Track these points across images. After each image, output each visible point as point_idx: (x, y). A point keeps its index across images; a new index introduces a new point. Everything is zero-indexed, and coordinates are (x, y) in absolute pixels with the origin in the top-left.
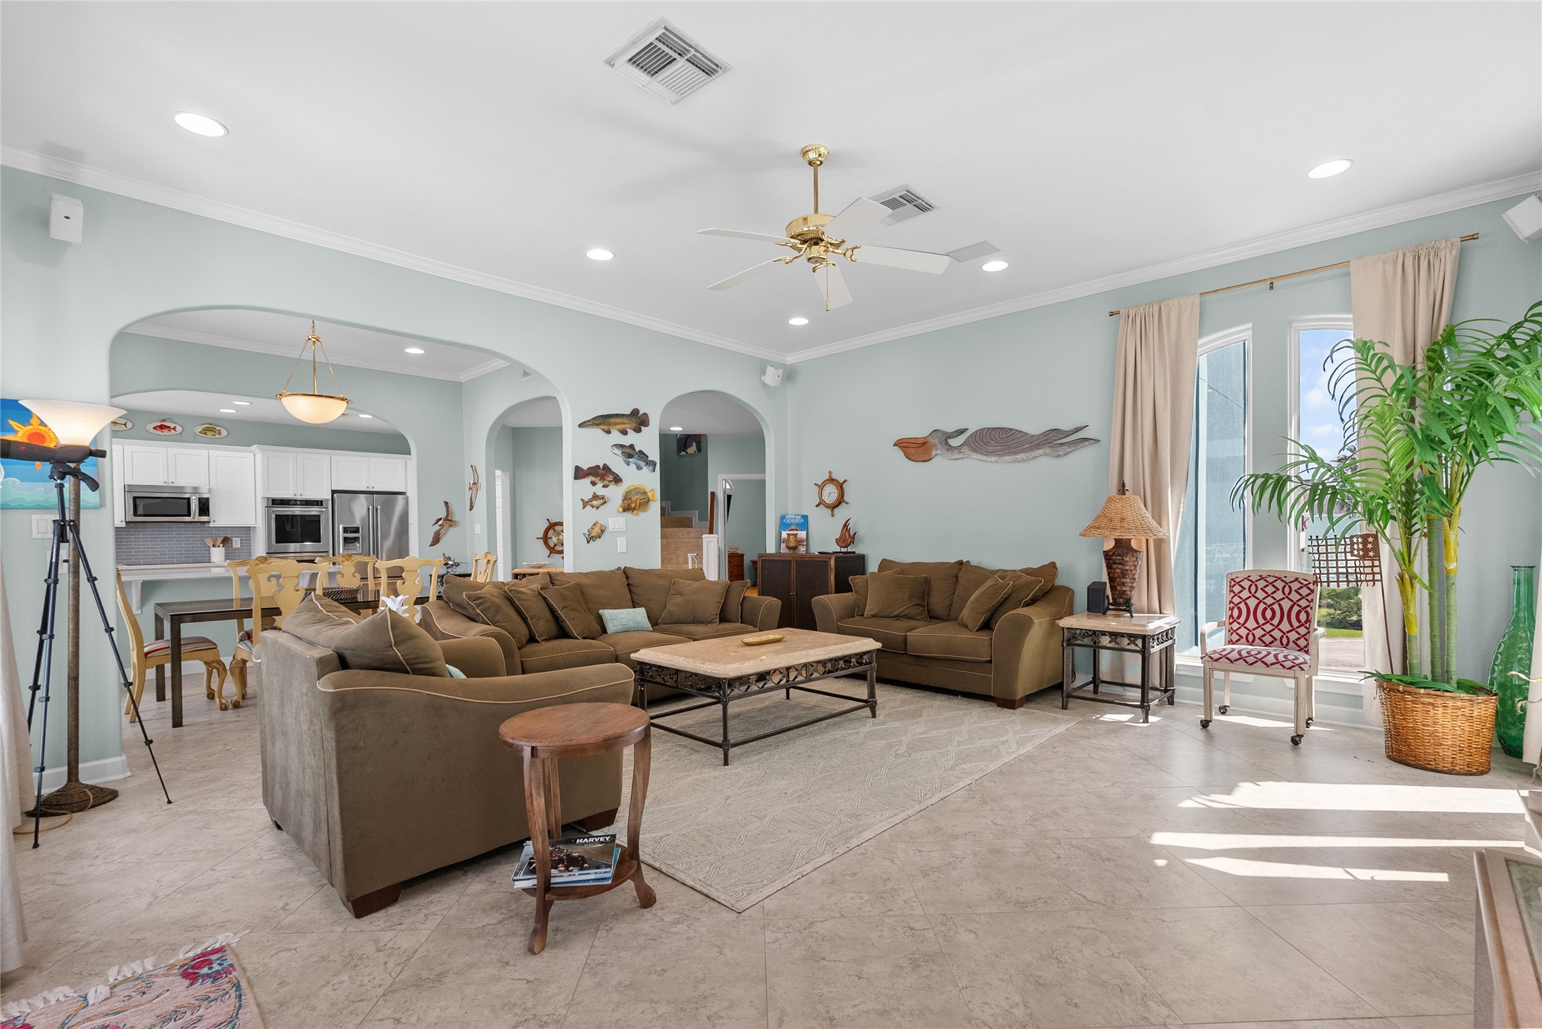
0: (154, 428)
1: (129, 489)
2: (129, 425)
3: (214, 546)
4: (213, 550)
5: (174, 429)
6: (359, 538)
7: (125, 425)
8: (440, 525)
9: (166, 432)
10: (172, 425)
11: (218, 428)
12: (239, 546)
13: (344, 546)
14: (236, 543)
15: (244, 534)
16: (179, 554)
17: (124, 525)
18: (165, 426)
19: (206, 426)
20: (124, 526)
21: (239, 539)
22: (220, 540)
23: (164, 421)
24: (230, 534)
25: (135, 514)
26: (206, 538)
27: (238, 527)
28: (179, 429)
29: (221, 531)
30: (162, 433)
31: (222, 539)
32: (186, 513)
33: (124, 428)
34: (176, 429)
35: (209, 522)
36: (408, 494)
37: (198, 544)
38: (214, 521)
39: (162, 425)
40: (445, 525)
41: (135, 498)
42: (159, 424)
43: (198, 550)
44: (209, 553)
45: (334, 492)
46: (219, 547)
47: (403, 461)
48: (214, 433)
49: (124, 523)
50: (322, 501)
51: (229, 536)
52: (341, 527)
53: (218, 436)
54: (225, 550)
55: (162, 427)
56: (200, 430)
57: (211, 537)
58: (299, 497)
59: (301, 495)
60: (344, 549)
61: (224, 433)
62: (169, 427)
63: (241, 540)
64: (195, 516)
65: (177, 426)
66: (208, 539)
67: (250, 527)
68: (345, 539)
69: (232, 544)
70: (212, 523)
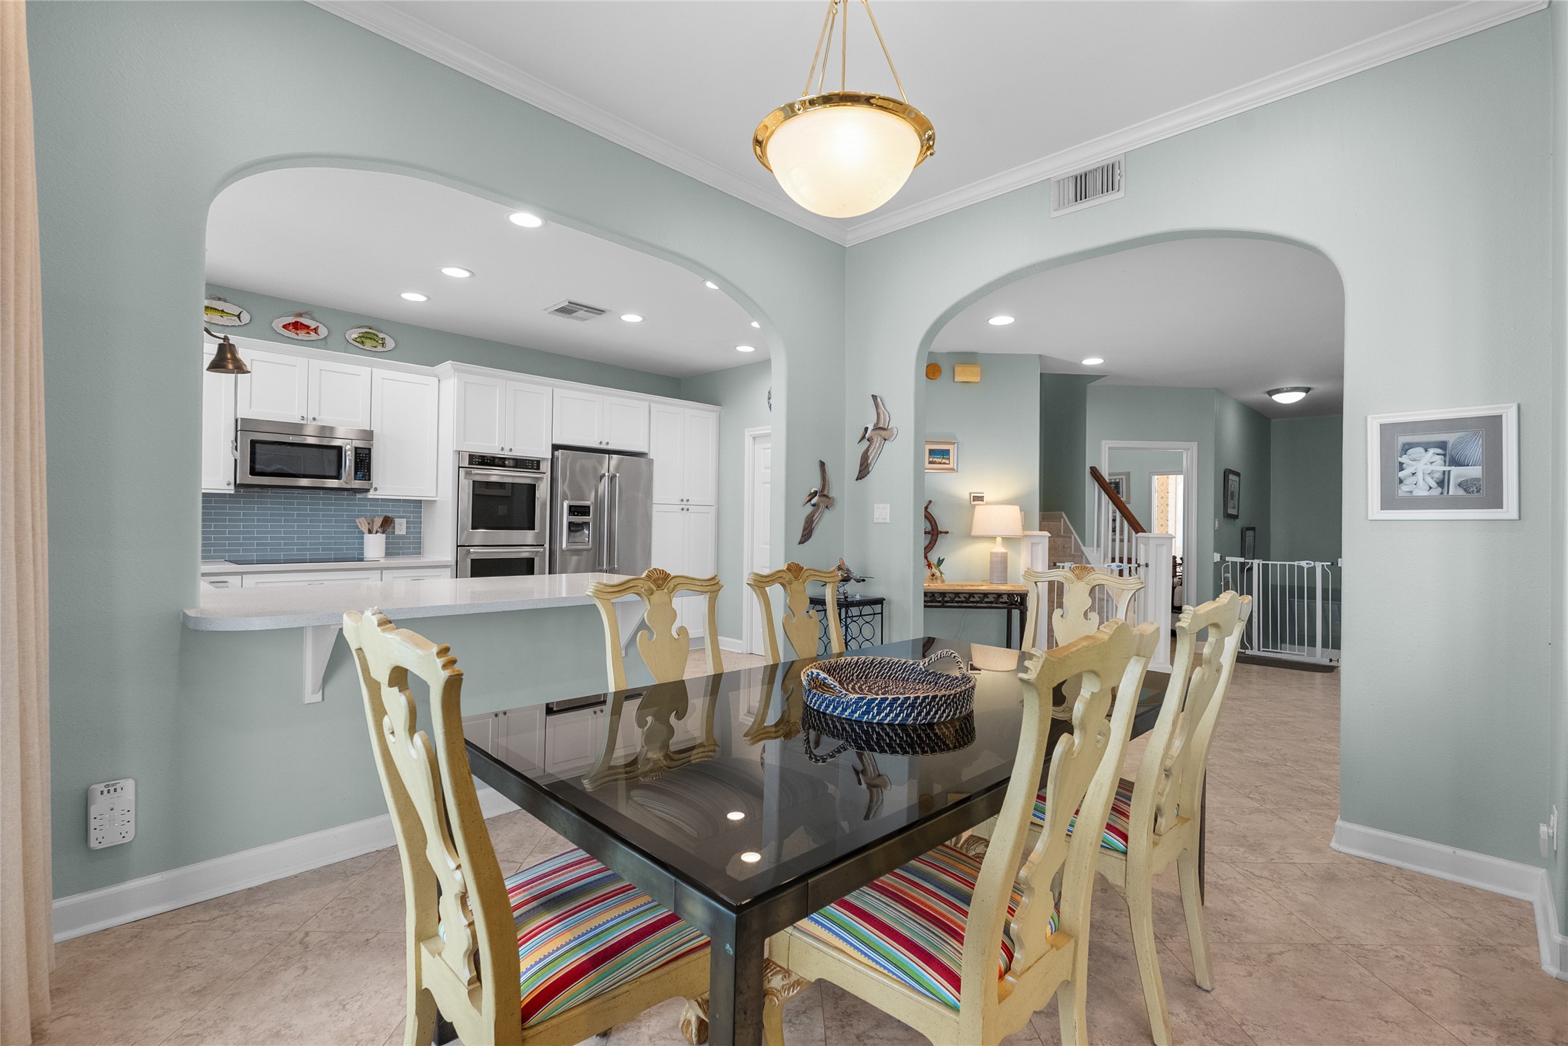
0: (285, 327)
1: (243, 426)
2: (246, 317)
3: (370, 532)
4: (368, 537)
5: (316, 330)
6: (587, 524)
7: (239, 316)
8: (814, 505)
9: (302, 335)
10: (313, 324)
11: (381, 335)
12: (403, 532)
13: (569, 536)
14: (401, 527)
15: (412, 512)
16: (314, 544)
17: (231, 490)
18: (302, 324)
19: (364, 330)
20: (232, 492)
21: (405, 520)
22: (378, 521)
23: (300, 315)
24: (391, 511)
25: (253, 472)
26: (359, 517)
27: (404, 501)
28: (323, 331)
29: (381, 506)
30: (296, 337)
31: (381, 519)
32: (334, 474)
33: (237, 323)
34: (319, 331)
35: (367, 490)
36: (651, 456)
37: (343, 527)
38: (376, 489)
39: (297, 322)
40: (821, 505)
41: (253, 443)
42: (292, 320)
43: (343, 538)
44: (362, 544)
45: (556, 447)
46: (377, 532)
47: (646, 404)
48: (375, 343)
49: (232, 487)
50: (538, 462)
51: (390, 515)
52: (566, 504)
53: (380, 349)
54: (387, 538)
55: (297, 326)
56: (354, 336)
57: (365, 517)
58: (506, 454)
59: (511, 450)
60: (568, 541)
61: (390, 344)
62: (307, 327)
63: (407, 523)
64: (348, 479)
65: (321, 326)
66: (360, 519)
67: (420, 501)
68: (570, 524)
69: (394, 528)
70: (372, 492)
